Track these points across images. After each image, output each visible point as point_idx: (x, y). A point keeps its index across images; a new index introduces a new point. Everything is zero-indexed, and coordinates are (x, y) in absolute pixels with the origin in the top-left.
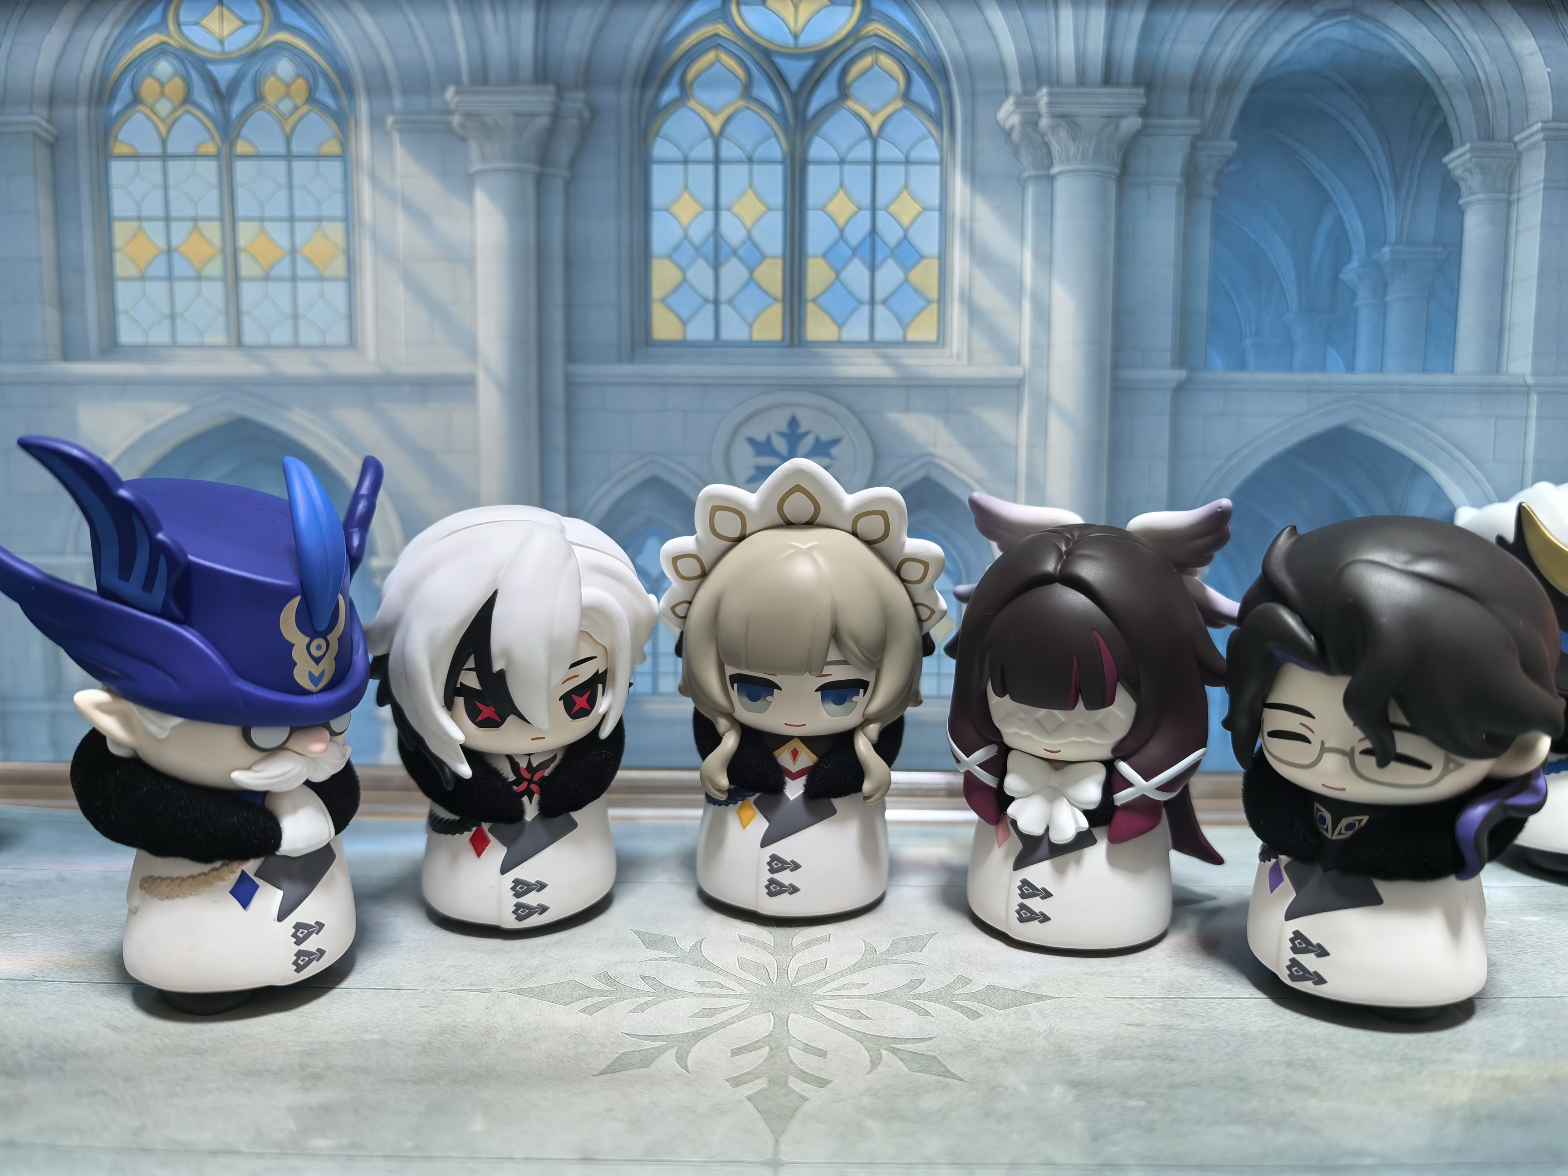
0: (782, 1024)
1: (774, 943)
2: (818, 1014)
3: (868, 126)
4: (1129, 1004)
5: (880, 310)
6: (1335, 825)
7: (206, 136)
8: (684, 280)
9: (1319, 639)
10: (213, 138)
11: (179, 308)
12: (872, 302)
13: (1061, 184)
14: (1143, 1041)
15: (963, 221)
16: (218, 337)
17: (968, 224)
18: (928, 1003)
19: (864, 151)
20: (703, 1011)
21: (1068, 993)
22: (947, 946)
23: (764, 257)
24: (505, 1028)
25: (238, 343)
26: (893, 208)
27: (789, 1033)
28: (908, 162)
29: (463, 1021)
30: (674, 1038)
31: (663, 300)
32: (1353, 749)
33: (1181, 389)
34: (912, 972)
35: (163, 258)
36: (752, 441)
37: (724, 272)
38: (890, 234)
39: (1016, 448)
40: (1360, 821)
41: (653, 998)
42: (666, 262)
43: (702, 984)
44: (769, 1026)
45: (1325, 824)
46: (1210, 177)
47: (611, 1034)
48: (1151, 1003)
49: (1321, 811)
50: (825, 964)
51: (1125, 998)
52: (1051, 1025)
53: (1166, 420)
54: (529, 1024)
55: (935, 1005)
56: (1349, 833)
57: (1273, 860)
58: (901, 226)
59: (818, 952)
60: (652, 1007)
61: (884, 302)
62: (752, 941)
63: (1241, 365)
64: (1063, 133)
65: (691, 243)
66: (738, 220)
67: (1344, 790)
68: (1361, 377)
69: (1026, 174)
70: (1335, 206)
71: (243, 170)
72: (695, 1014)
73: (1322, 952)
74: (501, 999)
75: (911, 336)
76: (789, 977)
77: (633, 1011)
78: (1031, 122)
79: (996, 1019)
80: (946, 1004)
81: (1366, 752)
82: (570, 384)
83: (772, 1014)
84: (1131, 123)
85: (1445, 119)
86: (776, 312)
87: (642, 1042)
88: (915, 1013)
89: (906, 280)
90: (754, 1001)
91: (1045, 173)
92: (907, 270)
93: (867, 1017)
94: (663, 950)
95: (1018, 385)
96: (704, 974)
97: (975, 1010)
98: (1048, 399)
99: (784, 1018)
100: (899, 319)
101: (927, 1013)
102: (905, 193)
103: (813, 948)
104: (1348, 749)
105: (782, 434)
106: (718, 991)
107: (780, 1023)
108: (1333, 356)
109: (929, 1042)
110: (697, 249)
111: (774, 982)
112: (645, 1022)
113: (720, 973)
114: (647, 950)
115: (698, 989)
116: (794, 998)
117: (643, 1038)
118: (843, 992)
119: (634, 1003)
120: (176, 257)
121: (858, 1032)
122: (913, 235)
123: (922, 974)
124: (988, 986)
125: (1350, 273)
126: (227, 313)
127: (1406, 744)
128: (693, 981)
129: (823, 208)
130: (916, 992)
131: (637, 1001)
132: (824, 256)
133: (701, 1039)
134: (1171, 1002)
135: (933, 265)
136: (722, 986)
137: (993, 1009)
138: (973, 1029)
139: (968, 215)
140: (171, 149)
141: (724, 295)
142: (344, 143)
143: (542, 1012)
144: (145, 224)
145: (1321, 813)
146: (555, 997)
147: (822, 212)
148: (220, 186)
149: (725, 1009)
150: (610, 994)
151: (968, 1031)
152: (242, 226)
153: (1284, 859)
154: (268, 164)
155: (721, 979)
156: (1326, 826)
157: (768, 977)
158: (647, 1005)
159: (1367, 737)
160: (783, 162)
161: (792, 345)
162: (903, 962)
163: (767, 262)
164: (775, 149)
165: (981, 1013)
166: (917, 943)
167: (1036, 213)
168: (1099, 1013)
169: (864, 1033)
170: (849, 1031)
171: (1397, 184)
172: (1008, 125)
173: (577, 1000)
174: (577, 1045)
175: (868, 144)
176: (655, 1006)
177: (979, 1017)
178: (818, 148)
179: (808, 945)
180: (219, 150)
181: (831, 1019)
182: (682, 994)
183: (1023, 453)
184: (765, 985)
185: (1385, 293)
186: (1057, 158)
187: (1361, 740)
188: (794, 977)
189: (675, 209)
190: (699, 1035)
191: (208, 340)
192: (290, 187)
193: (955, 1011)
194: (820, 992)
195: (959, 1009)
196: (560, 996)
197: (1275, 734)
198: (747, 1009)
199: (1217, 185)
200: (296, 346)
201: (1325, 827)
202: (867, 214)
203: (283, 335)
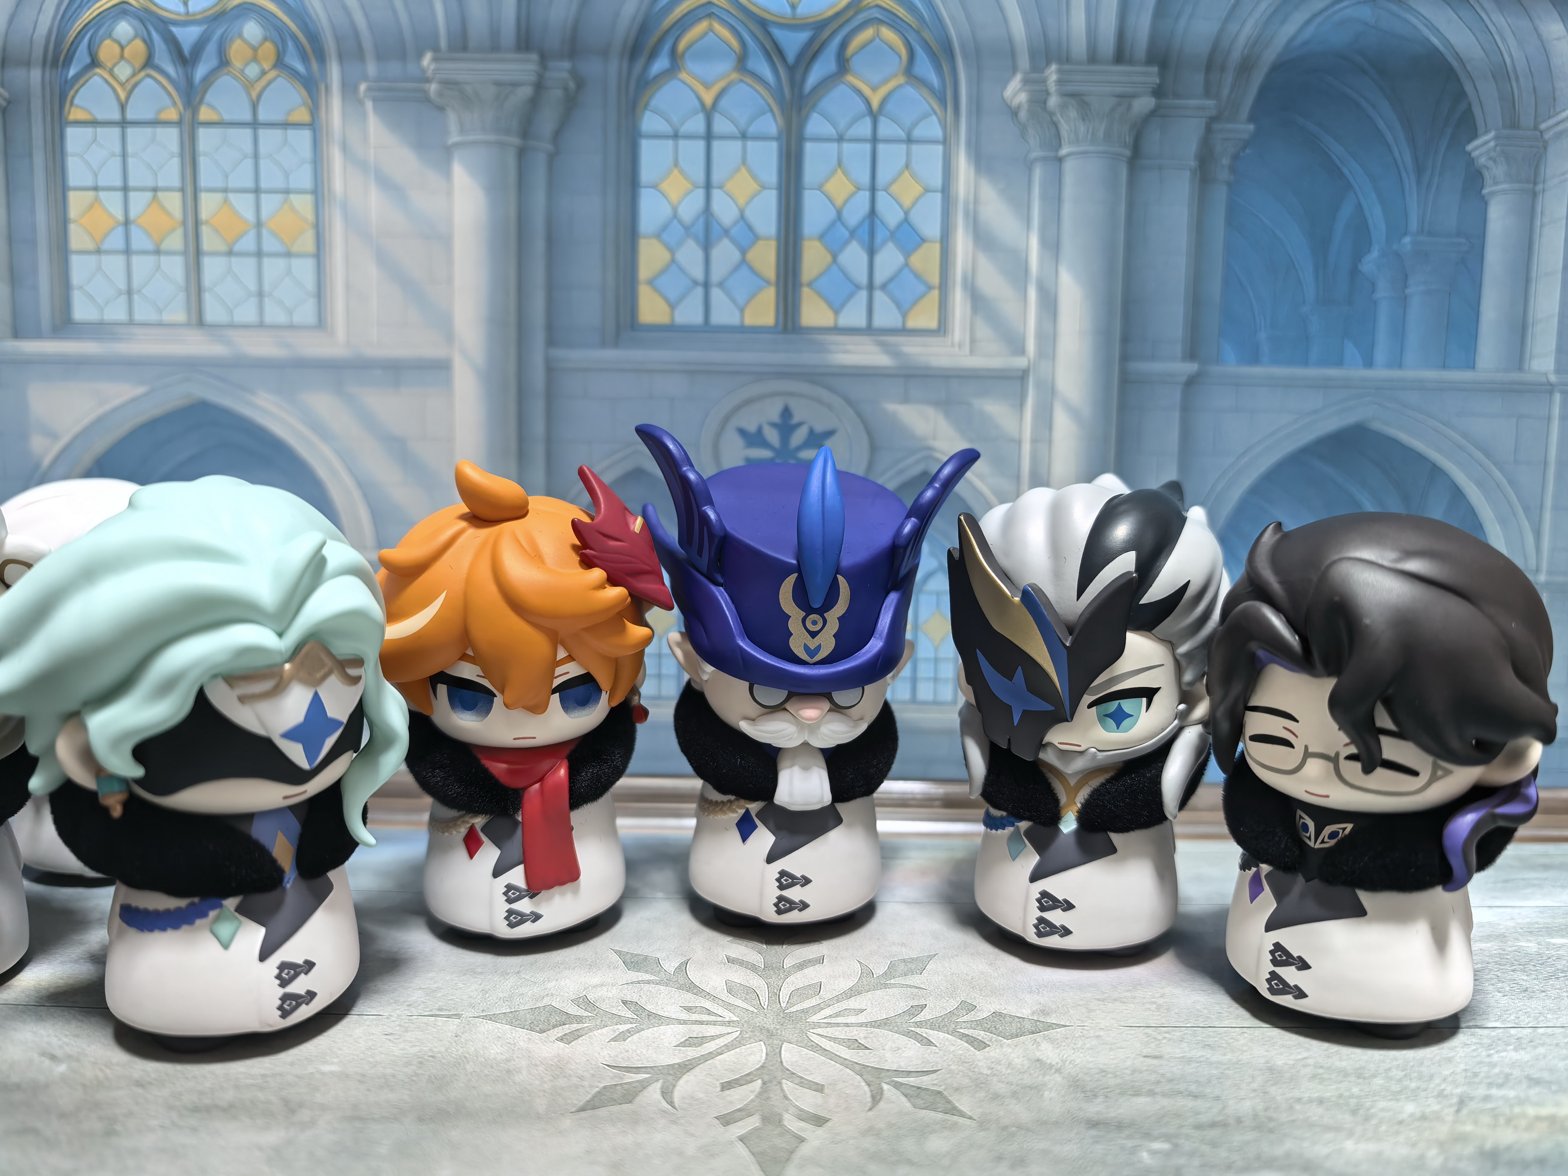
0: (775, 1055)
1: (764, 965)
2: (813, 1043)
3: (868, 102)
4: (1145, 1033)
5: (879, 295)
6: (1318, 834)
7: (168, 101)
8: (673, 261)
9: (1304, 640)
10: (174, 104)
11: (135, 285)
12: (871, 287)
13: (1069, 166)
14: (1163, 1075)
15: (966, 203)
16: (180, 316)
17: (971, 207)
18: (931, 1032)
19: (864, 128)
20: (690, 1039)
21: (1080, 1020)
22: (948, 969)
23: (756, 238)
24: (475, 1058)
25: (200, 322)
26: (894, 189)
27: (782, 1065)
28: (909, 140)
29: (430, 1050)
30: (659, 1070)
31: (651, 282)
32: (1337, 754)
33: (1191, 382)
34: (912, 997)
35: (120, 230)
36: (742, 432)
37: (715, 253)
38: (891, 215)
39: (1019, 442)
40: (1344, 829)
41: (636, 1025)
42: (654, 242)
43: (688, 1009)
44: (761, 1057)
45: (1307, 832)
46: (1226, 161)
47: (590, 1066)
48: (1167, 1032)
49: (1303, 818)
50: (819, 989)
51: (1140, 1027)
52: (1063, 1056)
53: (1177, 415)
54: (501, 1054)
55: (938, 1034)
56: (1333, 842)
57: (1254, 869)
58: (901, 206)
59: (811, 975)
60: (634, 1036)
61: (884, 287)
62: (741, 963)
63: (1254, 358)
64: (1073, 113)
65: (680, 222)
66: (729, 199)
67: (1328, 796)
68: (1380, 373)
69: (1034, 155)
70: (1355, 193)
71: (206, 138)
72: (681, 1043)
73: (1303, 965)
74: (471, 1026)
75: (911, 324)
76: (781, 1002)
77: (614, 1040)
78: (1039, 100)
79: (1004, 1050)
80: (950, 1033)
81: (1350, 757)
82: (551, 369)
83: (764, 1043)
84: (1144, 104)
85: (1470, 105)
86: (769, 296)
87: (624, 1075)
88: (917, 1043)
89: (906, 264)
90: (744, 1029)
91: (1052, 154)
92: (907, 255)
93: (866, 1047)
94: (646, 972)
95: (1023, 376)
96: (689, 999)
97: (981, 1039)
98: (1053, 391)
99: (777, 1048)
100: (898, 305)
101: (930, 1043)
102: (906, 174)
103: (806, 971)
104: (1333, 755)
105: (774, 425)
106: (705, 1018)
107: (772, 1054)
108: (1350, 350)
109: (934, 1076)
110: (687, 228)
111: (765, 1007)
112: (627, 1051)
113: (707, 997)
114: (628, 971)
115: (684, 1016)
116: (786, 1026)
117: (626, 1069)
118: (839, 1020)
119: (615, 1031)
120: (133, 229)
121: (857, 1063)
122: (914, 217)
123: (923, 999)
124: (994, 1013)
125: (1369, 264)
126: (187, 289)
127: (1391, 749)
128: (678, 1006)
129: (820, 188)
130: (917, 1019)
131: (618, 1029)
132: (821, 237)
133: (688, 1071)
134: (1189, 1031)
135: (935, 249)
136: (710, 1013)
137: (1000, 1038)
138: (979, 1061)
139: (972, 198)
140: (130, 116)
141: (715, 277)
142: (314, 110)
143: (515, 1041)
144: (102, 194)
145: (1303, 821)
146: (530, 1023)
147: (818, 192)
148: (182, 156)
149: (713, 1038)
150: (590, 1020)
151: (975, 1063)
152: (204, 197)
153: (1265, 868)
154: (232, 132)
155: (708, 1004)
156: (1309, 833)
157: (758, 1002)
158: (630, 1032)
159: (1353, 742)
160: (778, 139)
161: (785, 330)
162: (902, 986)
163: (761, 243)
164: (770, 125)
165: (988, 1043)
166: (918, 965)
167: (1044, 197)
168: (1115, 1043)
169: (864, 1065)
170: (847, 1062)
171: (1419, 170)
172: (1015, 102)
173: (554, 1027)
174: (554, 1077)
175: (868, 121)
176: (637, 1035)
177: (985, 1048)
178: (816, 125)
179: (801, 966)
180: (181, 115)
181: (827, 1049)
182: (669, 1021)
183: (1026, 448)
184: (755, 1011)
185: (1406, 286)
186: (1066, 140)
187: (1346, 745)
188: (786, 1003)
189: (664, 186)
190: (685, 1067)
191: (167, 317)
192: (256, 156)
193: (959, 1040)
194: (815, 1018)
195: (965, 1039)
196: (535, 1023)
197: (1257, 738)
198: (737, 1038)
199: (1233, 169)
200: (261, 325)
201: (1308, 835)
202: (867, 194)
203: (247, 313)
